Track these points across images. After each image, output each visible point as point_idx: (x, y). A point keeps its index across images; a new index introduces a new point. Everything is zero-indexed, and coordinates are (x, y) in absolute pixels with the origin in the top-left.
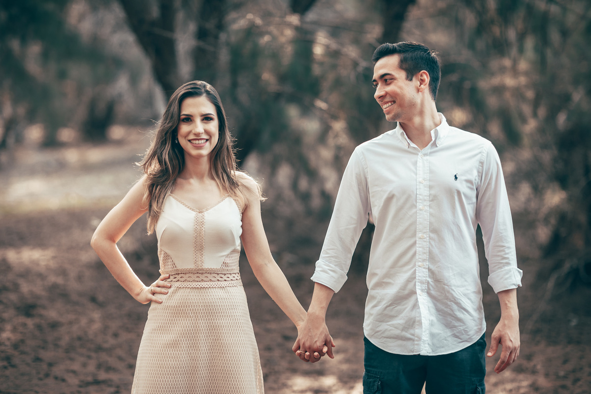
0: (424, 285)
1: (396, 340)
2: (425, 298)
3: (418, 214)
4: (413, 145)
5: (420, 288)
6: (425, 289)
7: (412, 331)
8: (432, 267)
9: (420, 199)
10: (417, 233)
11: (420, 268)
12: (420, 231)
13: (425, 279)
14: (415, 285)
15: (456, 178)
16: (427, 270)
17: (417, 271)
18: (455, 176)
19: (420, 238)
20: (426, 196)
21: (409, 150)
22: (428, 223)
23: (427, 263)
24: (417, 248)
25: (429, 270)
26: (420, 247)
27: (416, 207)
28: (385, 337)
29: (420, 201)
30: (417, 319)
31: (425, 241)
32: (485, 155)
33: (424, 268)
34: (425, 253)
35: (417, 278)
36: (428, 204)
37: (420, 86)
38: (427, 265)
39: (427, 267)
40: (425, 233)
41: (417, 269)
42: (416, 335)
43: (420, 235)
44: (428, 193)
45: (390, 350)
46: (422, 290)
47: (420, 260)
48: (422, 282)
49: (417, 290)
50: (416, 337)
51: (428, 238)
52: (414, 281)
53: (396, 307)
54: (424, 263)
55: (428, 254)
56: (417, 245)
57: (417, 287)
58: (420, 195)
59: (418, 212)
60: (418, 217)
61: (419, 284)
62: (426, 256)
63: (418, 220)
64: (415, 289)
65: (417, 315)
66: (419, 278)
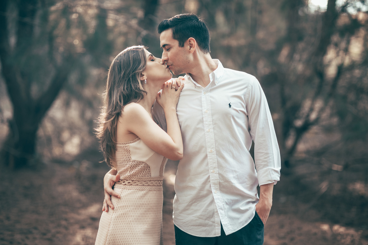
0: (217, 186)
1: (201, 227)
2: (218, 194)
3: (206, 135)
4: (198, 85)
5: (214, 188)
6: (218, 188)
7: (212, 220)
8: (221, 172)
9: (207, 125)
10: (207, 149)
11: (213, 174)
12: (209, 147)
13: (217, 181)
14: (210, 186)
15: (230, 106)
16: (218, 175)
17: (210, 177)
18: (229, 104)
19: (210, 153)
20: (210, 121)
21: (196, 89)
22: (214, 141)
23: (217, 170)
24: (209, 160)
25: (219, 174)
26: (210, 159)
27: (204, 130)
28: (192, 226)
29: (207, 126)
30: (215, 210)
31: (213, 154)
32: (250, 88)
33: (216, 173)
34: (214, 163)
35: (211, 181)
36: (212, 127)
37: (190, 49)
38: (217, 171)
39: (218, 172)
40: (213, 148)
41: (210, 175)
42: (216, 222)
43: (209, 150)
44: (211, 119)
45: (197, 235)
46: (216, 189)
47: (211, 168)
48: (215, 184)
49: (212, 190)
50: (216, 223)
51: (215, 152)
52: (209, 184)
53: (199, 203)
54: (215, 170)
55: (217, 163)
56: (208, 158)
57: (212, 188)
58: (206, 121)
59: (206, 134)
60: (206, 137)
61: (213, 185)
62: (216, 165)
63: (206, 139)
64: (211, 189)
65: (215, 208)
66: (213, 181)
